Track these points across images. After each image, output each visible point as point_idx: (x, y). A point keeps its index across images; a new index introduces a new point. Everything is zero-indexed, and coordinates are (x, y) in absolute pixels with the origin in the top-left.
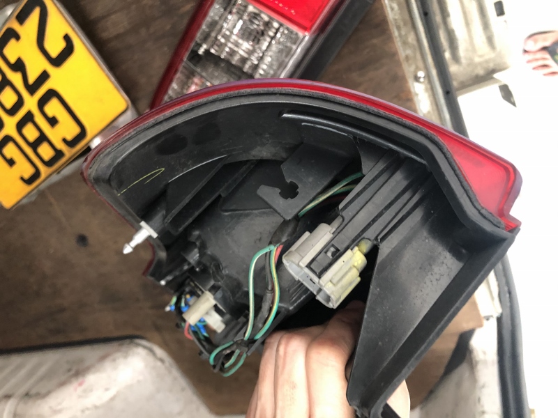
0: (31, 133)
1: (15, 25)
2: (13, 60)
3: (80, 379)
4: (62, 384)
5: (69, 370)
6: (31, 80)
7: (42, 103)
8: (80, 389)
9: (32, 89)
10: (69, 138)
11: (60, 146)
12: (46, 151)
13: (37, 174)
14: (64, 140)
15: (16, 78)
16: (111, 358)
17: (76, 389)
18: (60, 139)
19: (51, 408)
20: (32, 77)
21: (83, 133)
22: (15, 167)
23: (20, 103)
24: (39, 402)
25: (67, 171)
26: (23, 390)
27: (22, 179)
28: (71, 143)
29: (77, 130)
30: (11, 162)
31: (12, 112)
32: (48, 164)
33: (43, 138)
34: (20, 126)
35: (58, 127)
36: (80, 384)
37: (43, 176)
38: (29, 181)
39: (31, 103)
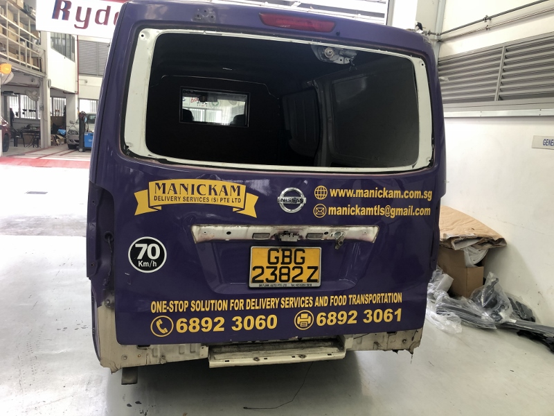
0: (287, 260)
1: (265, 281)
2: (274, 276)
7: (277, 263)
9: (275, 268)
10: (276, 252)
11: (281, 252)
12: (287, 253)
13: (298, 250)
14: (278, 252)
15: (277, 272)
20: (273, 270)
21: (271, 250)
22: (303, 256)
23: (283, 268)
27: (304, 252)
28: (277, 250)
30: (303, 258)
31: (288, 268)
32: (289, 250)
33: (284, 256)
34: (290, 263)
35: (277, 256)
38: (302, 250)
39: (279, 266)
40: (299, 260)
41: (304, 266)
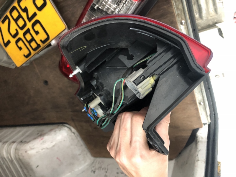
0: (28, 37)
2: (23, 8)
3: (42, 137)
4: (35, 139)
5: (38, 134)
6: (30, 16)
7: (33, 25)
8: (42, 141)
9: (30, 19)
10: (43, 40)
11: (39, 43)
12: (34, 45)
13: (30, 54)
14: (41, 40)
15: (24, 15)
16: (54, 130)
17: (40, 141)
18: (39, 40)
19: (30, 147)
20: (30, 15)
21: (48, 38)
22: (22, 50)
23: (25, 25)
24: (26, 145)
25: (41, 53)
26: (20, 140)
27: (24, 55)
28: (43, 42)
29: (46, 37)
30: (20, 49)
31: (22, 28)
32: (34, 50)
33: (33, 39)
34: (25, 34)
35: (39, 35)
36: (42, 139)
37: (32, 54)
38: (26, 57)
39: (29, 25)
40: (20, 44)
41: (13, 41)
